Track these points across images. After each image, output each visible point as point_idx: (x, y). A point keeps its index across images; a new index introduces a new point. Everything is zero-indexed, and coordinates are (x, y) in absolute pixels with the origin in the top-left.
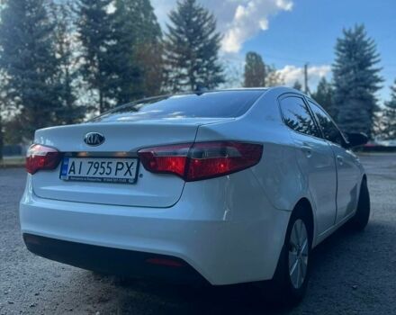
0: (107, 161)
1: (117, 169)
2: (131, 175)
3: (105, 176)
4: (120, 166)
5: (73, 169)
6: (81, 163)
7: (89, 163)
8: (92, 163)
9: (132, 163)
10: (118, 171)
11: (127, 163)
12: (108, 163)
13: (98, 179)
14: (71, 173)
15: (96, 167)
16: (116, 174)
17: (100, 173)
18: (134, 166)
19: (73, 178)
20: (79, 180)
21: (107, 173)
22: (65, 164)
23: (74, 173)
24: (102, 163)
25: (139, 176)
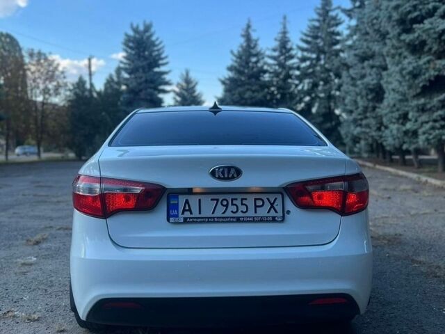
0: (239, 197)
1: (256, 207)
2: (276, 212)
3: (239, 214)
4: (259, 203)
5: (187, 208)
6: (200, 200)
7: (212, 200)
8: (217, 200)
9: (276, 199)
10: (258, 209)
11: (268, 199)
12: (242, 200)
13: (232, 220)
14: (186, 213)
15: (224, 206)
16: (256, 212)
17: (232, 212)
18: (279, 202)
19: (191, 220)
20: (201, 222)
21: (242, 212)
22: (172, 202)
23: (191, 213)
24: (232, 200)
25: (286, 213)
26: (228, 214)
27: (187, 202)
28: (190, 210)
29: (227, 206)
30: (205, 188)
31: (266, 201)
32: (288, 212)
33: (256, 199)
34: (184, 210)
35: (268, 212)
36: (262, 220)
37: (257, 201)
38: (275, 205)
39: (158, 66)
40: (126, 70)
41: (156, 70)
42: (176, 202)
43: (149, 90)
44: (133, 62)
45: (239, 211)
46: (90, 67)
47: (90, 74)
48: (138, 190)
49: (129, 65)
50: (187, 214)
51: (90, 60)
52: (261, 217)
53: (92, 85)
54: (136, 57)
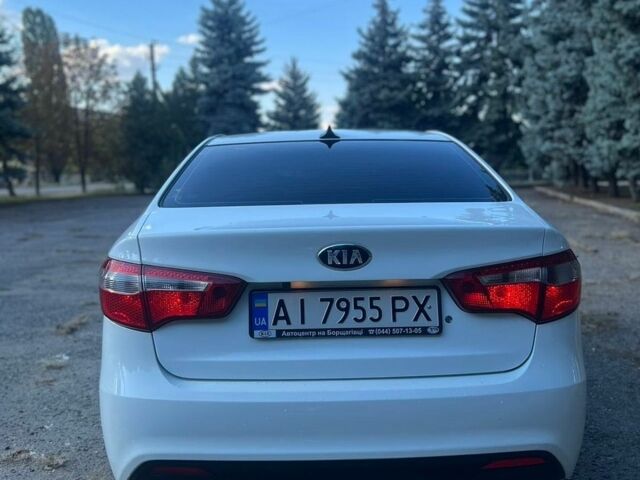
0: (367, 295)
1: (395, 311)
2: (428, 319)
3: (367, 324)
4: (400, 305)
5: (282, 314)
6: (302, 301)
7: (322, 300)
8: (331, 301)
9: (427, 298)
10: (398, 314)
11: (415, 298)
12: (372, 299)
13: (355, 333)
14: (279, 322)
15: (342, 310)
16: (394, 320)
17: (355, 319)
18: (433, 302)
19: (288, 334)
20: (305, 337)
21: (372, 319)
22: (257, 305)
23: (289, 323)
24: (356, 300)
25: (444, 320)
26: (350, 323)
27: (282, 304)
28: (286, 318)
29: (347, 310)
30: (311, 282)
31: (412, 302)
32: (449, 319)
33: (394, 299)
34: (277, 318)
35: (416, 319)
36: (405, 333)
37: (397, 302)
38: (426, 308)
39: (251, 54)
40: (204, 61)
41: (248, 60)
42: (265, 305)
43: (239, 90)
44: (214, 48)
45: (368, 318)
46: (152, 57)
47: (154, 69)
48: (202, 285)
49: (208, 53)
50: (282, 324)
51: (152, 47)
52: (404, 328)
53: (156, 85)
54: (218, 42)
